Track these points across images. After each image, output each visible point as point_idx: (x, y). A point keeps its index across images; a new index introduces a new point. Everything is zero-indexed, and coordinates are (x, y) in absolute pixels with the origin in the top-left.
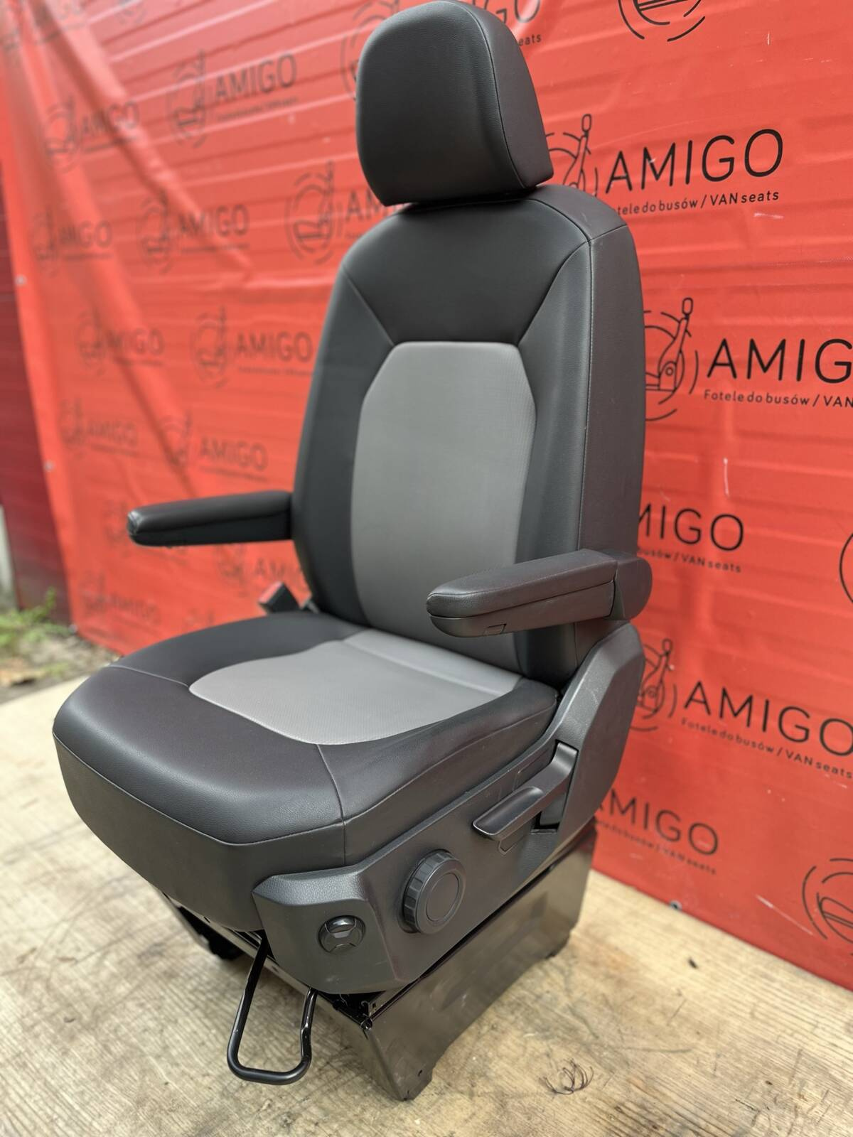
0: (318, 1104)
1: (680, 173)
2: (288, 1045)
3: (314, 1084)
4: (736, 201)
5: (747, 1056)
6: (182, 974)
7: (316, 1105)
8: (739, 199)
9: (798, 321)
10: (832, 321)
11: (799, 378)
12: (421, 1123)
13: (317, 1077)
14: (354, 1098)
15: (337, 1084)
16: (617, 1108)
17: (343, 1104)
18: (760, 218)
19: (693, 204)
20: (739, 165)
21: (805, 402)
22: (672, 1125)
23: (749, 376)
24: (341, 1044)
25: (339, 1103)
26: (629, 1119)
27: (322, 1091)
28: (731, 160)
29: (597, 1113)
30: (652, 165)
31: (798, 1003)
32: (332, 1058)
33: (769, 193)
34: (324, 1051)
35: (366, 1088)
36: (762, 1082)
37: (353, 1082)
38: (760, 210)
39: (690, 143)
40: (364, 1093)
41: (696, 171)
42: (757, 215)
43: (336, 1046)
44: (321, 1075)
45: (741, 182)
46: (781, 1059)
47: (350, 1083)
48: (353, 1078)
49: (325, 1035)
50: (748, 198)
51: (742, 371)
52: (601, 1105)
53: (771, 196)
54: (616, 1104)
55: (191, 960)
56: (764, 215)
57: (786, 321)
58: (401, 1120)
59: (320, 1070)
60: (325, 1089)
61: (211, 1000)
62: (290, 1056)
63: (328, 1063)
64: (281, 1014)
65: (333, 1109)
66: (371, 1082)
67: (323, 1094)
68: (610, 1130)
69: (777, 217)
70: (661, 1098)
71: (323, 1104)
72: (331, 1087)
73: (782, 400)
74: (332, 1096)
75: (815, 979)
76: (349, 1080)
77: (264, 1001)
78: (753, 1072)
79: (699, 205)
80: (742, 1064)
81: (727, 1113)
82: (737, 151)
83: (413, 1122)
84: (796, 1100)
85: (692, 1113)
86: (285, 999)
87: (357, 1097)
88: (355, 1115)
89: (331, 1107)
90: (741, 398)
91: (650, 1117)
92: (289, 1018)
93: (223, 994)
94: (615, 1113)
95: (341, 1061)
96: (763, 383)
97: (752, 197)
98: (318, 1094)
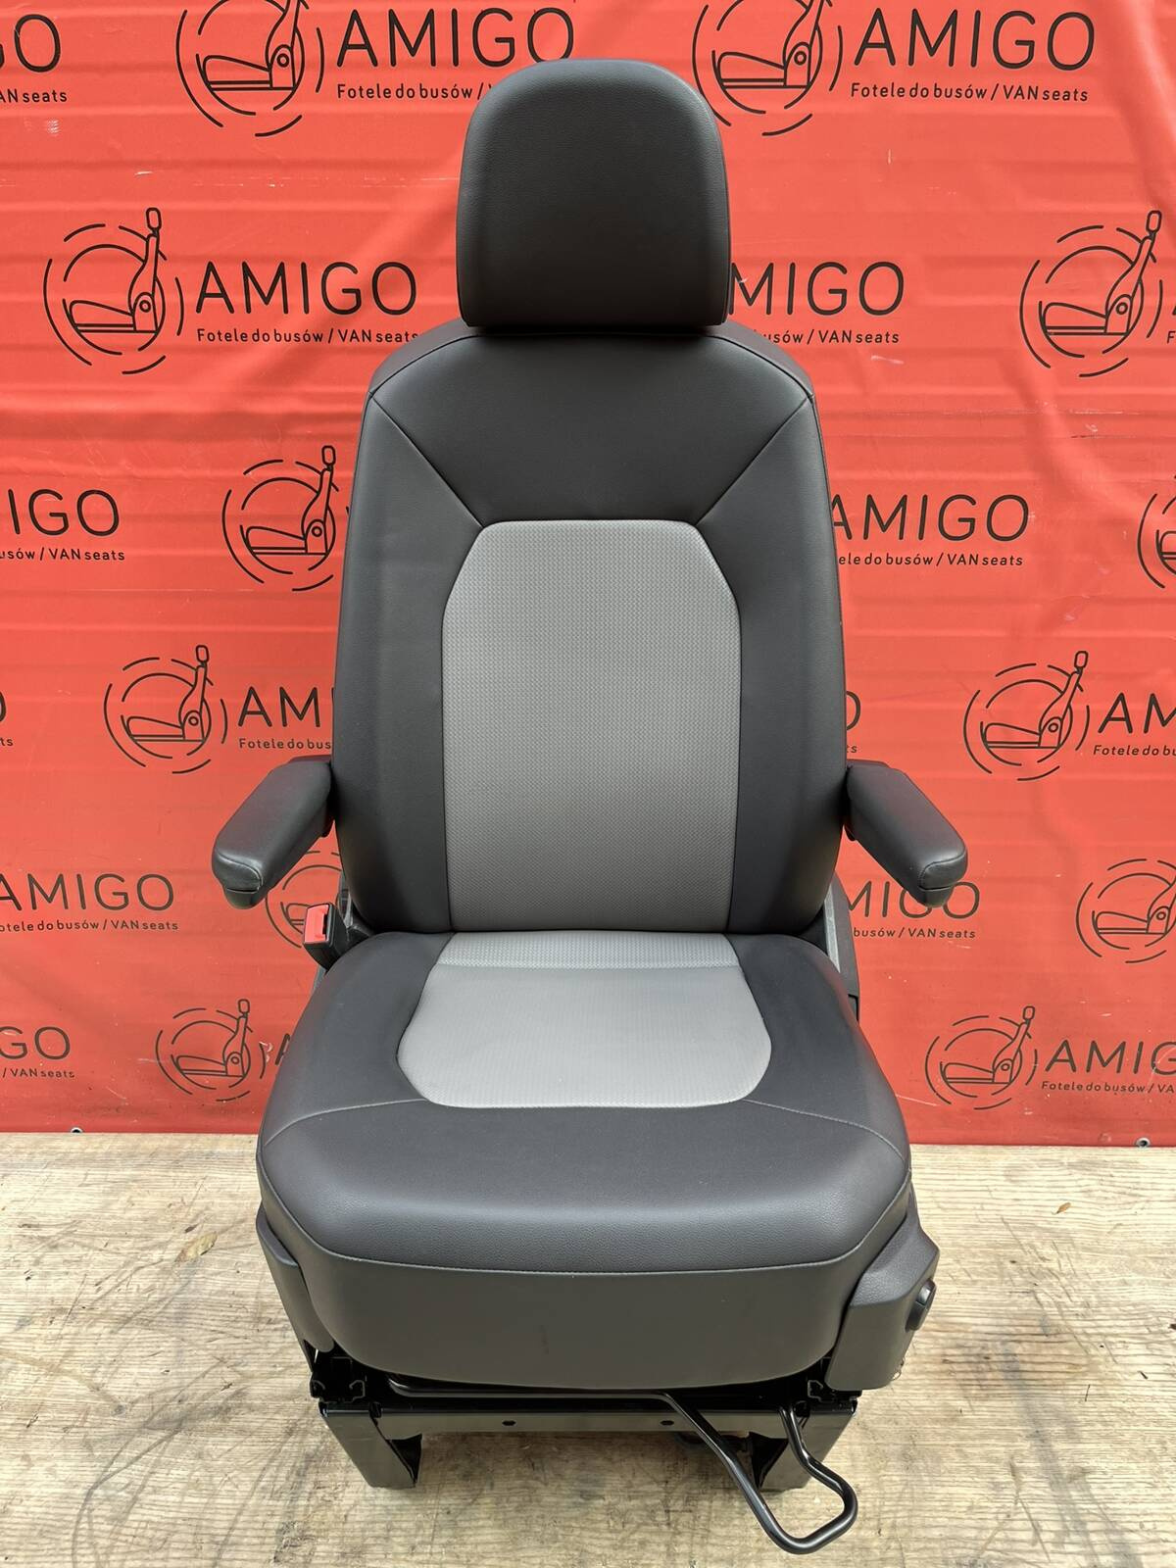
0: (709, 1559)
1: (780, 300)
2: (604, 1525)
3: (682, 1543)
4: (849, 340)
5: (976, 1247)
6: (370, 1541)
7: (711, 1563)
8: (854, 338)
9: (920, 475)
10: (956, 476)
11: (921, 538)
12: (821, 1499)
13: (674, 1534)
14: (735, 1525)
15: (703, 1525)
16: (945, 1361)
17: (733, 1540)
18: (876, 361)
19: (798, 339)
20: (853, 299)
21: (928, 561)
22: (995, 1347)
23: (866, 537)
24: (658, 1482)
25: (727, 1543)
26: (963, 1365)
27: (697, 1544)
28: (844, 292)
29: (937, 1377)
30: (742, 286)
31: (956, 1177)
32: (665, 1502)
33: (887, 335)
34: (649, 1502)
35: (735, 1507)
36: (1010, 1266)
37: (716, 1511)
38: (875, 352)
39: (793, 266)
40: (738, 1513)
41: (801, 300)
42: (874, 357)
43: (655, 1488)
44: (675, 1528)
45: (854, 318)
46: (1001, 1235)
47: (713, 1515)
48: (710, 1507)
49: (630, 1485)
50: (863, 338)
51: (857, 531)
52: (930, 1367)
53: (890, 338)
54: (940, 1359)
55: (358, 1516)
56: (880, 358)
57: (908, 476)
58: (801, 1510)
59: (669, 1524)
60: (697, 1539)
61: (449, 1544)
62: (620, 1537)
63: (668, 1512)
64: (554, 1499)
65: (730, 1553)
66: (732, 1498)
67: (702, 1545)
68: (961, 1385)
69: (898, 362)
70: (961, 1328)
71: (715, 1555)
72: (700, 1532)
73: (904, 560)
74: (714, 1541)
75: (946, 1148)
76: (710, 1513)
77: (515, 1499)
78: (993, 1260)
79: (805, 339)
80: (979, 1257)
81: (1016, 1308)
82: (851, 282)
83: (814, 1504)
84: (1045, 1265)
85: (996, 1326)
86: (537, 1479)
87: (736, 1522)
88: (758, 1540)
89: (727, 1553)
90: (857, 560)
91: (975, 1351)
92: (569, 1497)
93: (454, 1525)
94: (946, 1367)
95: (677, 1500)
96: (882, 542)
97: (869, 338)
98: (697, 1549)
